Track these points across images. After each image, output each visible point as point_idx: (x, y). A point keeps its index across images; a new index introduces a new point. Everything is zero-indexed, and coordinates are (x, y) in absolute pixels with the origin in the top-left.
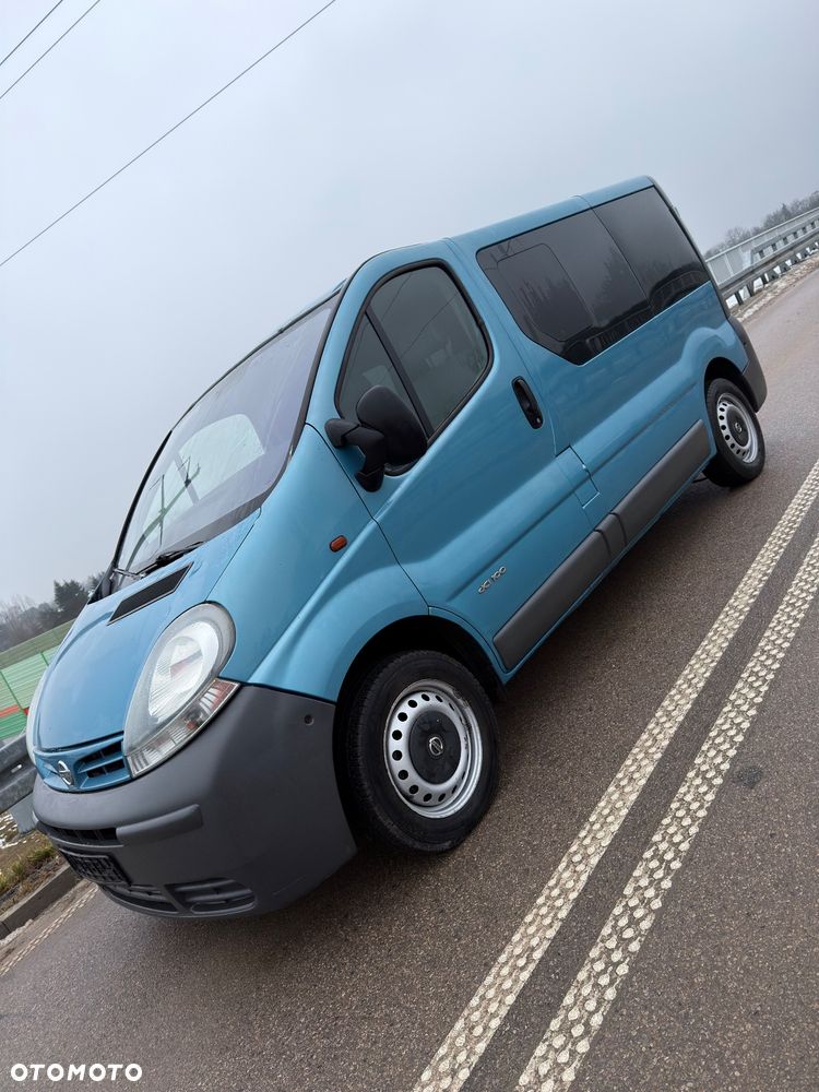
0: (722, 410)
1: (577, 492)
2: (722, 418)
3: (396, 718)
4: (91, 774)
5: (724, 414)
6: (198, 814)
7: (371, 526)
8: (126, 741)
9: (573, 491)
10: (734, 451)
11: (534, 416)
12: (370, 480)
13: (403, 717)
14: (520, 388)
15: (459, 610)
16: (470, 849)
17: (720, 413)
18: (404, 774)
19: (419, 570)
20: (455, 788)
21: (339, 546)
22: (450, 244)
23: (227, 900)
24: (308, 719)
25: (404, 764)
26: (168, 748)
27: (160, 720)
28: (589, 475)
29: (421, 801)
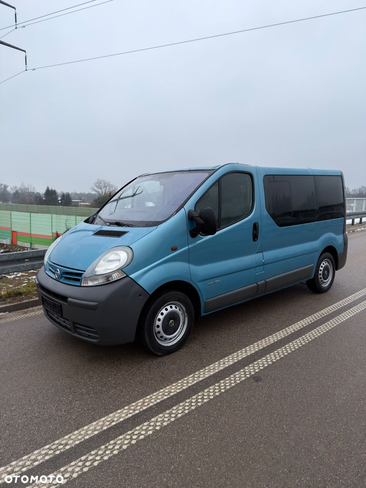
0: (324, 264)
2: (322, 267)
3: (164, 309)
4: (65, 278)
5: (323, 266)
6: (97, 305)
7: (187, 248)
8: (85, 274)
9: (256, 267)
10: (320, 280)
11: (255, 237)
12: (194, 234)
13: (166, 310)
14: (255, 227)
15: (200, 287)
16: (166, 359)
17: (322, 265)
18: (158, 326)
19: (194, 268)
20: (171, 339)
21: (174, 249)
22: (257, 169)
23: (89, 335)
24: (140, 295)
25: (160, 323)
26: (96, 283)
27: (97, 273)
28: (264, 264)
29: (159, 337)
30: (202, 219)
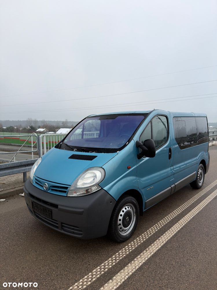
4: (52, 190)
5: (200, 172)
6: (83, 212)
9: (170, 176)
11: (170, 157)
12: (140, 157)
14: (170, 150)
15: (143, 192)
21: (129, 168)
22: (170, 113)
23: (74, 232)
24: (111, 202)
27: (78, 187)
28: (174, 174)
29: (121, 231)
30: (147, 148)
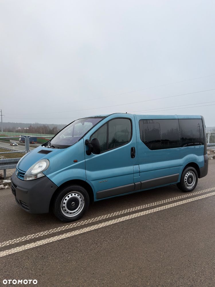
1: (134, 174)
2: (186, 177)
4: (21, 176)
7: (84, 161)
11: (133, 156)
12: (89, 153)
14: (133, 150)
15: (93, 184)
17: (187, 173)
19: (88, 172)
20: (74, 213)
21: (75, 161)
24: (52, 187)
26: (31, 179)
28: (140, 172)
30: (92, 145)
